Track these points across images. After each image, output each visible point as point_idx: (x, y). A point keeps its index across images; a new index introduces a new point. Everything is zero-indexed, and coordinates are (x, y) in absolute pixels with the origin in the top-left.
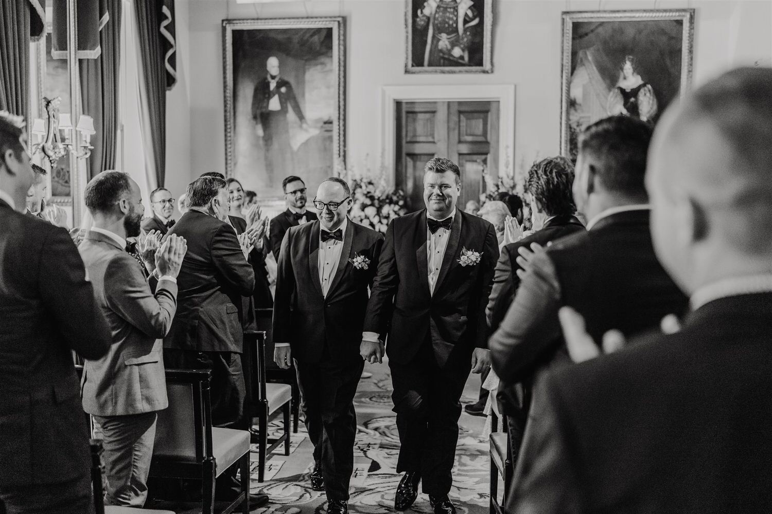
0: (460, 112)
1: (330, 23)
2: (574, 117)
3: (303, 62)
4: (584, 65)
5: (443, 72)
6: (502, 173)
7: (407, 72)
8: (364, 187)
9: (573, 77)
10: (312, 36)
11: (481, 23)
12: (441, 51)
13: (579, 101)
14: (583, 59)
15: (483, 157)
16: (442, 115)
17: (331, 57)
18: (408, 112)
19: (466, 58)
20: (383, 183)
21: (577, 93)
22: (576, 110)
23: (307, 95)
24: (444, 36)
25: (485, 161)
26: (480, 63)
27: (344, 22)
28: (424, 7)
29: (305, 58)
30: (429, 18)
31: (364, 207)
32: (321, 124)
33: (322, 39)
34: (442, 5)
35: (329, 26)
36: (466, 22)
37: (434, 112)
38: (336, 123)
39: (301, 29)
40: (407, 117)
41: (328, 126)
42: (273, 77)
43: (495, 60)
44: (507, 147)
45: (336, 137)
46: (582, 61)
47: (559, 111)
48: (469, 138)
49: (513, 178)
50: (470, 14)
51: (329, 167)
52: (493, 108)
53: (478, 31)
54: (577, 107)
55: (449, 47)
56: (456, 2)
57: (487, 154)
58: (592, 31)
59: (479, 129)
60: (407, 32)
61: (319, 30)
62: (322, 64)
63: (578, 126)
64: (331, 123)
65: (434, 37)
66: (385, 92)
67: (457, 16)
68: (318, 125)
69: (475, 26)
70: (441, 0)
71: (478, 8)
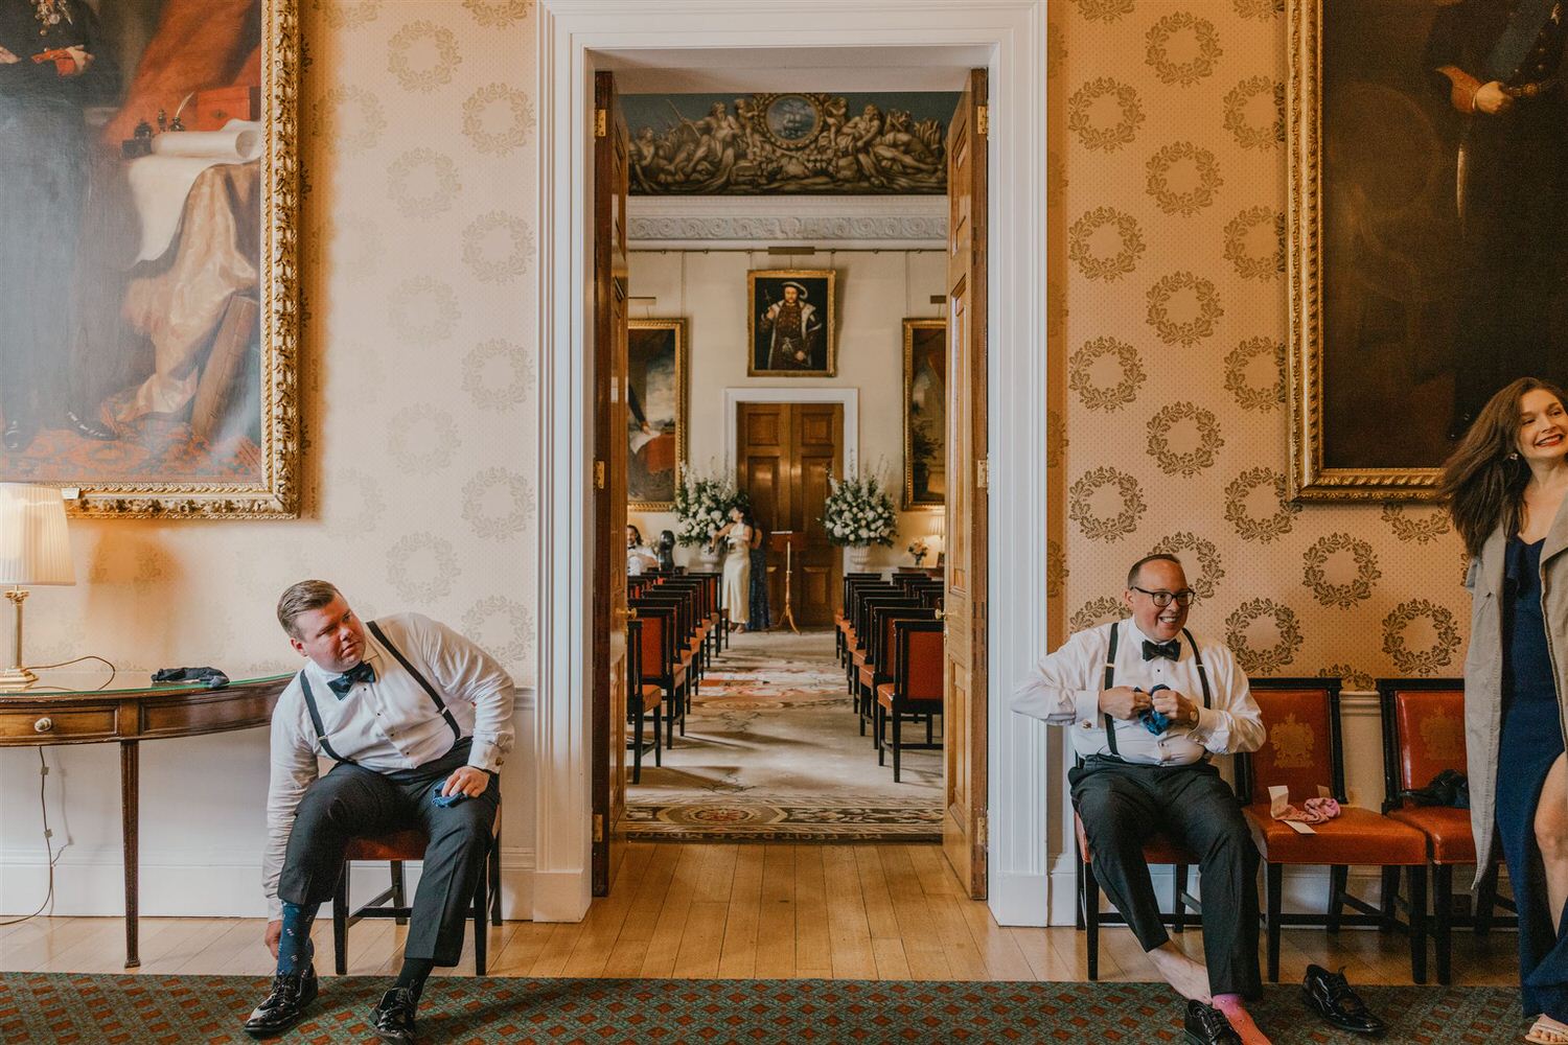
0: (803, 415)
1: (671, 325)
2: (917, 422)
5: (787, 376)
6: (847, 476)
7: (750, 374)
8: (709, 491)
10: (653, 337)
11: (824, 328)
12: (784, 354)
15: (827, 460)
16: (785, 416)
18: (750, 414)
19: (810, 362)
20: (728, 486)
21: (919, 397)
22: (918, 414)
23: (648, 397)
24: (787, 340)
25: (829, 465)
26: (824, 367)
27: (684, 323)
28: (768, 311)
30: (772, 322)
31: (709, 511)
33: (663, 341)
34: (785, 310)
35: (673, 328)
36: (808, 327)
37: (777, 414)
38: (678, 426)
40: (749, 419)
43: (839, 364)
44: (852, 451)
47: (902, 416)
48: (813, 441)
49: (857, 482)
50: (812, 318)
51: (670, 470)
52: (837, 412)
53: (821, 337)
55: (792, 351)
56: (799, 308)
57: (831, 457)
58: (932, 338)
59: (823, 434)
60: (750, 336)
61: (660, 332)
62: (663, 365)
65: (776, 341)
66: (726, 394)
67: (800, 321)
68: (660, 428)
69: (819, 330)
70: (784, 305)
71: (821, 313)
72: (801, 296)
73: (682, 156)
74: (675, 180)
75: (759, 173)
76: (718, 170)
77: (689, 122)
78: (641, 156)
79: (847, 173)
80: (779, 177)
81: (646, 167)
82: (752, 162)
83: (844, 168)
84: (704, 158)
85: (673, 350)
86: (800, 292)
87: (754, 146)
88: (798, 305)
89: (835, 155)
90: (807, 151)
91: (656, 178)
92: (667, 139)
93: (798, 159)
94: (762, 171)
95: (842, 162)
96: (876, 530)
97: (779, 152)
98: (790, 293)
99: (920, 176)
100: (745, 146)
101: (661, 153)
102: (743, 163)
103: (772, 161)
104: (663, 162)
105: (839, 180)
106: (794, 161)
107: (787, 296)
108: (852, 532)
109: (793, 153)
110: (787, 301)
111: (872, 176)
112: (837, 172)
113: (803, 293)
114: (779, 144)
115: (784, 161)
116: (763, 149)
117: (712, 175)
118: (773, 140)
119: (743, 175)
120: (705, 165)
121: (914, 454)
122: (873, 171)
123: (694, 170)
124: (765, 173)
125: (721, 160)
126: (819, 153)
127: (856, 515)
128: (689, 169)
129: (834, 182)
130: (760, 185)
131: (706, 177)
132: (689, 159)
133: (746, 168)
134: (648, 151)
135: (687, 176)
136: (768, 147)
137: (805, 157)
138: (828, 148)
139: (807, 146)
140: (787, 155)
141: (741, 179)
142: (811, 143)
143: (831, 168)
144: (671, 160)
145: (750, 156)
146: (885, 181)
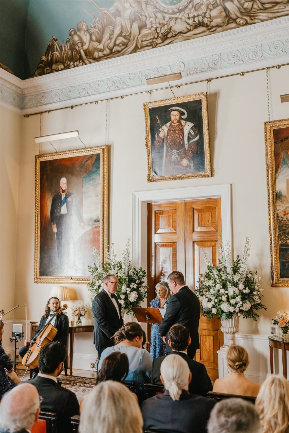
0: (194, 209)
1: (97, 151)
2: (281, 208)
3: (82, 179)
4: (286, 163)
5: (175, 178)
7: (149, 180)
9: (277, 174)
10: (87, 161)
11: (201, 138)
12: (173, 162)
13: (284, 193)
14: (286, 159)
15: (213, 243)
16: (180, 211)
17: (99, 174)
19: (192, 167)
21: (282, 187)
22: (282, 202)
23: (84, 202)
24: (175, 151)
25: (214, 247)
27: (109, 148)
28: (160, 132)
29: (83, 176)
30: (163, 140)
32: (93, 222)
33: (93, 162)
34: (172, 129)
35: (98, 153)
36: (189, 139)
37: (175, 209)
38: (101, 221)
39: (81, 157)
40: (155, 214)
41: (97, 224)
42: (63, 191)
45: (101, 232)
46: (284, 160)
48: (202, 229)
50: (192, 132)
52: (219, 205)
54: (283, 199)
55: (179, 159)
56: (182, 126)
57: (216, 241)
59: (209, 221)
60: (148, 151)
61: (91, 156)
62: (93, 179)
63: (284, 215)
64: (99, 221)
65: (167, 153)
66: (134, 197)
67: (183, 136)
68: (91, 223)
69: (197, 141)
70: (171, 125)
71: (198, 128)
72: (183, 117)
73: (106, 36)
74: (104, 55)
75: (156, 36)
76: (130, 41)
77: (105, 10)
78: (83, 43)
79: (218, 21)
80: (169, 36)
81: (86, 50)
82: (150, 29)
83: (216, 17)
84: (120, 35)
85: (99, 168)
86: (182, 114)
87: (150, 17)
88: (181, 124)
89: (208, 7)
90: (187, 11)
91: (93, 56)
92: (95, 27)
93: (181, 19)
94: (158, 33)
95: (214, 13)
96: (236, 304)
97: (167, 17)
98: (174, 115)
99: (277, 8)
100: (144, 18)
101: (94, 38)
102: (145, 32)
103: (164, 25)
104: (96, 44)
105: (213, 27)
106: (179, 21)
107: (173, 118)
108: (214, 307)
109: (177, 15)
110: (173, 122)
111: (238, 18)
112: (210, 22)
113: (183, 114)
114: (166, 11)
115: (172, 23)
116: (156, 17)
117: (126, 45)
118: (162, 9)
119: (146, 40)
120: (121, 40)
121: (280, 235)
122: (239, 15)
123: (115, 45)
124: (160, 35)
125: (131, 33)
126: (195, 10)
127: (219, 290)
128: (111, 45)
129: (209, 29)
130: (157, 44)
131: (123, 47)
132: (110, 38)
133: (148, 35)
134: (86, 38)
135: (111, 50)
136: (159, 15)
137: (186, 16)
138: (202, 4)
139: (186, 7)
140: (173, 18)
141: (145, 43)
142: (189, 3)
143: (206, 20)
144: (99, 41)
145: (149, 26)
146: (248, 19)
